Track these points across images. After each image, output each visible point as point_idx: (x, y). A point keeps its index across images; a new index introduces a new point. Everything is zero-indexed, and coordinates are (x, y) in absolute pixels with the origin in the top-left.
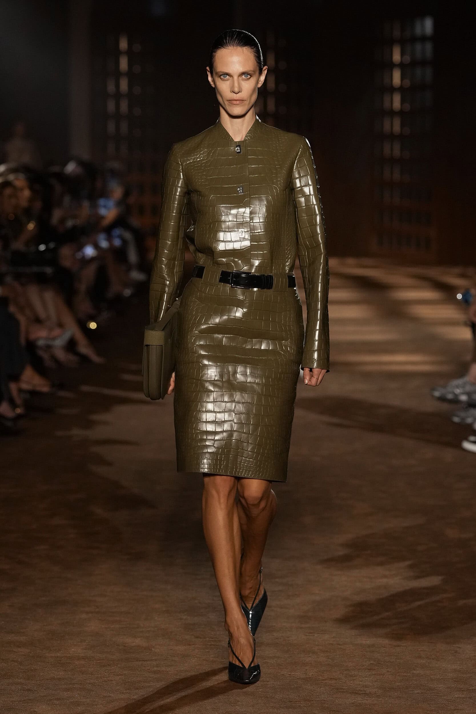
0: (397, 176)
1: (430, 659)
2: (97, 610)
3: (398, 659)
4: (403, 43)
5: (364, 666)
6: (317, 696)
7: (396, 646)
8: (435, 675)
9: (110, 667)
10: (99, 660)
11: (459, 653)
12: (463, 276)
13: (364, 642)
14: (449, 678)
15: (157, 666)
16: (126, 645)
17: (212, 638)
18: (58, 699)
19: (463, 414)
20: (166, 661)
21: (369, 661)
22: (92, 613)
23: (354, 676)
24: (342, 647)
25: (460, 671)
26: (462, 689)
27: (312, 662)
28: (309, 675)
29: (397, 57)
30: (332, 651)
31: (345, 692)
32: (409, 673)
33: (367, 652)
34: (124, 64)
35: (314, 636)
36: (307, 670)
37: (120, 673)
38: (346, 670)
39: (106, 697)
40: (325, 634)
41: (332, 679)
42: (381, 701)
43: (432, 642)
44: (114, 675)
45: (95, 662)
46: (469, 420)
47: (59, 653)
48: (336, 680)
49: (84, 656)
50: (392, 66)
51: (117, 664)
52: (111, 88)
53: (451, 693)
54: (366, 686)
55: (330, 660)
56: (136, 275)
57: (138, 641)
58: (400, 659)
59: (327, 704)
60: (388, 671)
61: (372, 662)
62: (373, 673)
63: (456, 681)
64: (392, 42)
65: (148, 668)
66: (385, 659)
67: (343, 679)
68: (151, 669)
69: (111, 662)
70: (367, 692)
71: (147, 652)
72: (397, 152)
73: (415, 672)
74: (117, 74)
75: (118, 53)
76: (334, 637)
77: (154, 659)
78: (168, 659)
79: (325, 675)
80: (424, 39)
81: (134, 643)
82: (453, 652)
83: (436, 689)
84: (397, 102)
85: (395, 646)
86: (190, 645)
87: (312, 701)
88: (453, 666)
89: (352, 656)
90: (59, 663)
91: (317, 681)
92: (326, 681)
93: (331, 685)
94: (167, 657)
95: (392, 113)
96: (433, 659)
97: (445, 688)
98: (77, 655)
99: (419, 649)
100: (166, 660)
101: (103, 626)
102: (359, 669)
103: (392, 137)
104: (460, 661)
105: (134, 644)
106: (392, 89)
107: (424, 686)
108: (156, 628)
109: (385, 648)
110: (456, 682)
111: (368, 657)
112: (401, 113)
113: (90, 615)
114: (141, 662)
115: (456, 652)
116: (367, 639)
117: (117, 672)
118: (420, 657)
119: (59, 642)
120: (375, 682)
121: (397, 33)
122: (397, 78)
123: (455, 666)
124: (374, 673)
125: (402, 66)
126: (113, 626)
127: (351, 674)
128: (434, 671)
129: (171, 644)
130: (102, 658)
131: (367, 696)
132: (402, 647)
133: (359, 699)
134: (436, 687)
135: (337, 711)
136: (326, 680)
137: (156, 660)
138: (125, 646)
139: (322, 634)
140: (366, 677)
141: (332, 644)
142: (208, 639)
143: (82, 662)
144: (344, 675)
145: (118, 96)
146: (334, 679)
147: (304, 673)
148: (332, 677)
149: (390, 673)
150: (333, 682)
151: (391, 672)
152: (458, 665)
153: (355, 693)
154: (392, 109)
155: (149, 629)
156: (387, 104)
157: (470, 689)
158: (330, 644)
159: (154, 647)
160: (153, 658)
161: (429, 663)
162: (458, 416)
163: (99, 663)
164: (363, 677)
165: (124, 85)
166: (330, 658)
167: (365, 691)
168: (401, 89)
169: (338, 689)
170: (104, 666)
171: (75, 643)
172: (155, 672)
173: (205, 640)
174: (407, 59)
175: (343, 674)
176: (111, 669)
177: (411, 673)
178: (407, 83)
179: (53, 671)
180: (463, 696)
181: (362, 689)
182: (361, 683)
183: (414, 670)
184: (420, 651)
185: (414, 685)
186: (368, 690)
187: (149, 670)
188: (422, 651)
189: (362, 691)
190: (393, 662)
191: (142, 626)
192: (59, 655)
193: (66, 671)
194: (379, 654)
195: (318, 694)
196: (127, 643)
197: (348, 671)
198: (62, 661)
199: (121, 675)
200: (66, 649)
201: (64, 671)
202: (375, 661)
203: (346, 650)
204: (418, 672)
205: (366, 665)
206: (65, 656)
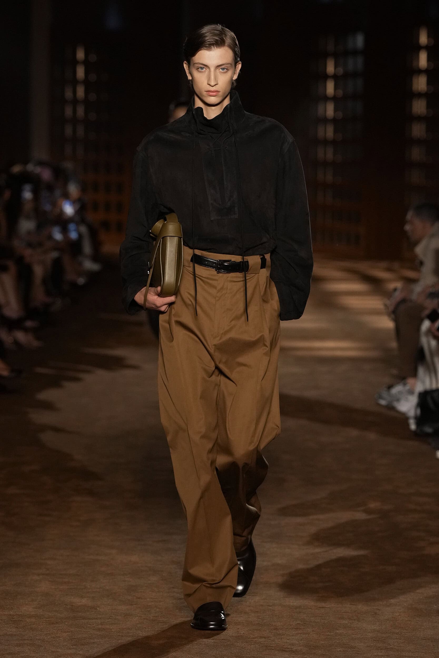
0: (329, 178)
1: (352, 620)
2: (48, 572)
3: (323, 620)
4: (336, 56)
5: (291, 625)
6: (247, 653)
7: (321, 607)
8: (356, 635)
9: (58, 625)
10: (47, 618)
11: (378, 615)
12: (389, 270)
13: (292, 604)
14: (369, 638)
15: (102, 624)
16: (74, 604)
17: (152, 599)
21: (296, 621)
22: (43, 574)
23: (282, 634)
24: (271, 608)
25: (379, 631)
26: (381, 647)
27: (244, 622)
28: (241, 634)
29: (330, 68)
30: (262, 611)
31: (273, 649)
32: (332, 633)
33: (294, 613)
34: (81, 72)
36: (238, 629)
37: (67, 630)
38: (275, 629)
39: (54, 652)
41: (261, 637)
43: (354, 605)
44: (62, 632)
45: (44, 620)
47: (12, 611)
48: (265, 638)
50: (325, 77)
51: (65, 622)
52: (69, 94)
53: (370, 651)
54: (293, 644)
55: (260, 620)
56: (89, 265)
57: (84, 601)
58: (325, 619)
60: (313, 631)
61: (298, 622)
64: (326, 56)
65: (93, 626)
66: (310, 620)
67: (272, 638)
68: (96, 627)
69: (59, 621)
70: (293, 650)
72: (330, 155)
73: (338, 632)
74: (75, 82)
75: (75, 63)
76: (264, 599)
77: (99, 618)
78: (112, 617)
79: (255, 633)
80: (355, 52)
82: (373, 613)
83: (357, 647)
84: (330, 110)
85: (319, 608)
86: (132, 605)
88: (373, 627)
89: (280, 616)
90: (12, 621)
91: (248, 638)
93: (261, 643)
95: (325, 120)
96: (354, 620)
97: (365, 646)
98: (28, 613)
99: (342, 610)
100: (110, 618)
101: (53, 587)
102: (287, 629)
103: (325, 142)
104: (379, 622)
105: (81, 603)
106: (326, 99)
107: (345, 644)
108: (101, 589)
109: (311, 610)
110: (375, 641)
111: (295, 617)
112: (334, 121)
113: (41, 577)
114: (87, 620)
115: (376, 614)
116: (295, 601)
117: (65, 629)
118: (342, 618)
119: (11, 601)
120: (301, 640)
121: (331, 47)
122: (330, 88)
124: (300, 632)
125: (335, 77)
126: (61, 587)
127: (279, 632)
128: (356, 631)
129: (115, 604)
130: (51, 616)
131: (293, 653)
132: (326, 609)
134: (357, 645)
136: (255, 638)
137: (100, 619)
138: (72, 606)
139: (253, 595)
140: (293, 636)
141: (262, 605)
142: (148, 599)
143: (33, 620)
145: (75, 102)
146: (263, 637)
147: (236, 631)
150: (263, 639)
151: (315, 631)
152: (378, 626)
154: (325, 115)
155: (95, 590)
156: (321, 111)
157: (388, 647)
158: (260, 605)
159: (99, 607)
161: (351, 623)
163: (49, 621)
164: (290, 636)
165: (81, 92)
166: (260, 618)
167: (292, 649)
168: (334, 99)
169: (266, 646)
170: (53, 623)
171: (27, 603)
172: (99, 630)
173: (146, 600)
174: (341, 71)
175: (272, 633)
177: (334, 633)
178: (340, 93)
179: (6, 628)
181: (289, 647)
182: (288, 641)
183: (337, 630)
184: (343, 612)
185: (337, 644)
186: (294, 648)
187: (94, 627)
188: (345, 612)
189: (289, 648)
190: (318, 622)
191: (89, 587)
192: (11, 613)
193: (17, 627)
194: (305, 615)
195: (248, 651)
196: (75, 603)
197: (276, 630)
198: (14, 619)
199: (68, 632)
200: (18, 608)
201: (16, 628)
202: (301, 621)
203: (275, 611)
204: (341, 631)
205: (292, 625)
206: (17, 614)
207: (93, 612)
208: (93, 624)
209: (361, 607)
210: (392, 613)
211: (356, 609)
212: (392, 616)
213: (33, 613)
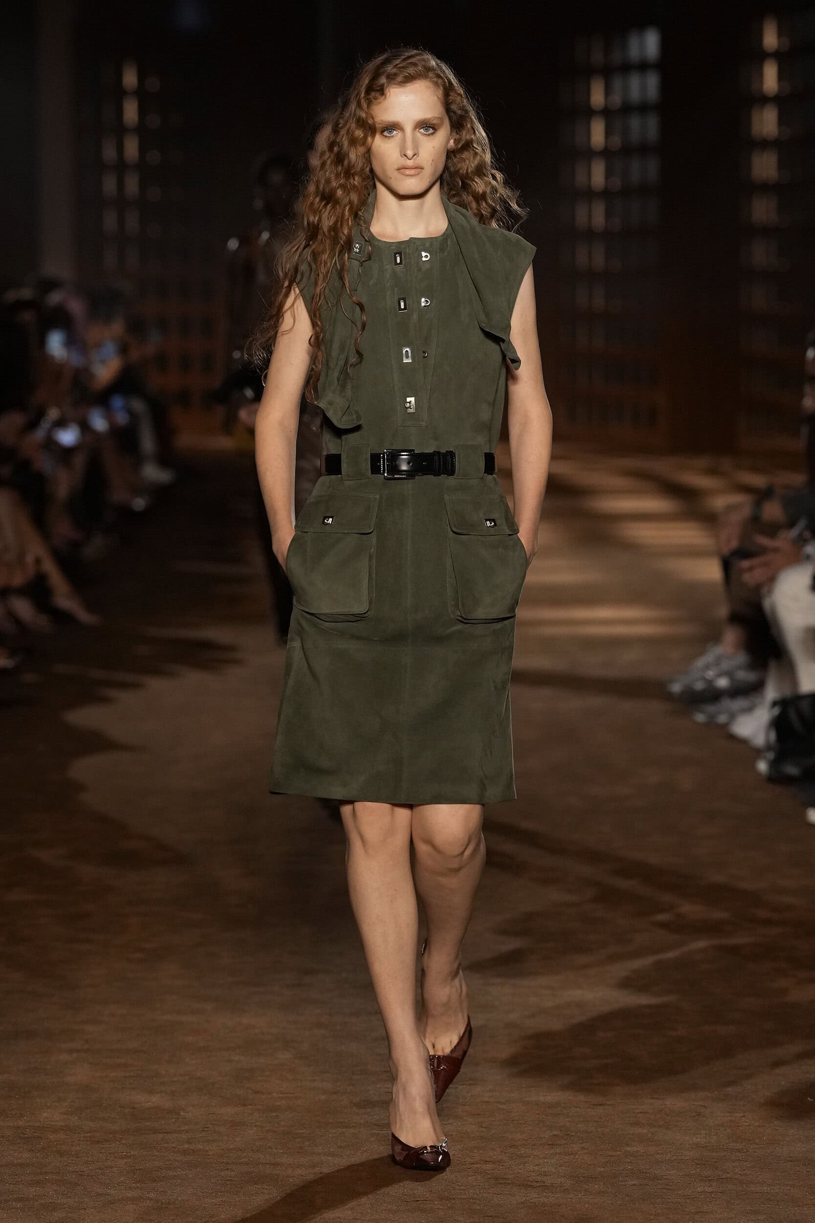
0: (599, 302)
1: (655, 1126)
2: (86, 1047)
3: (600, 1127)
4: (607, 74)
5: (541, 1138)
6: (461, 1191)
7: (597, 1105)
8: (662, 1154)
9: (109, 1144)
10: (89, 1133)
11: (705, 1117)
12: (712, 472)
13: (542, 1099)
14: (688, 1160)
15: (189, 1142)
16: (136, 1106)
17: (283, 1094)
18: (19, 1200)
19: (711, 708)
20: (204, 1133)
21: (551, 1130)
22: (78, 1051)
23: (524, 1156)
24: (504, 1106)
25: (706, 1146)
26: (710, 1177)
29: (597, 97)
30: (487, 1113)
31: (510, 1184)
32: (618, 1151)
33: (547, 1116)
34: (131, 112)
35: (456, 1088)
37: (125, 1154)
38: (511, 1147)
39: (101, 1194)
40: (476, 1084)
41: (486, 1161)
42: (571, 1198)
43: (658, 1099)
44: (115, 1157)
45: (82, 1135)
46: (722, 719)
47: (21, 1121)
48: (494, 1163)
49: (63, 1124)
50: (589, 113)
51: (120, 1138)
52: (109, 153)
53: (690, 1183)
54: (545, 1174)
55: (484, 1130)
56: (153, 473)
57: (155, 1100)
58: (605, 1127)
59: (479, 1205)
60: (583, 1148)
61: (555, 1133)
62: (558, 1150)
63: (699, 1164)
64: (588, 73)
65: (173, 1145)
66: (578, 1128)
67: (506, 1162)
68: (178, 1147)
69: (111, 1136)
70: (546, 1184)
71: (173, 1118)
72: (599, 260)
73: (629, 1149)
74: (120, 131)
75: (120, 93)
76: (490, 1091)
77: (183, 1130)
78: (206, 1129)
79: (475, 1155)
80: (643, 66)
81: (149, 1102)
82: (694, 1114)
83: (666, 1177)
84: (598, 175)
85: (594, 1105)
86: (245, 1105)
87: (454, 1199)
88: (695, 1139)
89: (521, 1122)
90: (21, 1138)
91: (463, 1165)
92: (478, 1166)
93: (486, 1172)
94: (207, 1126)
95: (589, 194)
96: (660, 1126)
97: (680, 1175)
98: (52, 1123)
99: (637, 1109)
100: (204, 1131)
101: (97, 1074)
102: (534, 1145)
103: (590, 235)
104: (706, 1130)
105: (149, 1104)
106: (589, 154)
107: (643, 1172)
108: (187, 1077)
109: (578, 1109)
110: (699, 1166)
111: (548, 1123)
112: (606, 194)
113: (75, 1055)
114: (161, 1136)
115: (699, 1114)
116: (548, 1094)
117: (121, 1152)
118: (637, 1124)
119: (20, 1102)
120: (561, 1166)
121: (598, 58)
122: (597, 134)
123: (697, 1138)
124: (558, 1152)
125: (607, 113)
126: (112, 1075)
127: (519, 1152)
128: (662, 1147)
129: (213, 1104)
130: (95, 1129)
131: (546, 1191)
132: (606, 1107)
133: (533, 1196)
134: (664, 1174)
135: (496, 1216)
136: (476, 1163)
137: (187, 1131)
138: (134, 1108)
139: (470, 1084)
140: (545, 1158)
141: (487, 1102)
142: (275, 1095)
143: (61, 1136)
144: (507, 1155)
145: (121, 167)
146: (490, 1162)
148: (488, 1159)
149: (586, 1151)
150: (489, 1166)
151: (587, 1149)
152: (703, 1137)
153: (527, 1185)
154: (590, 187)
155: (175, 1079)
156: (580, 178)
157: (724, 1177)
158: (484, 1102)
159: (183, 1109)
160: (182, 1128)
161: (652, 1133)
162: (702, 712)
163: (91, 1137)
164: (541, 1158)
165: (132, 148)
166: (484, 1126)
167: (544, 1182)
168: (606, 153)
169: (497, 1179)
170: (98, 1142)
171: (49, 1104)
172: (185, 1152)
173: (270, 1097)
174: (616, 100)
175: (506, 1153)
176: (109, 1147)
177: (621, 1152)
178: (616, 142)
179: (11, 1152)
180: (710, 1189)
181: (539, 1179)
182: (536, 1168)
183: (627, 1145)
184: (638, 1113)
185: (627, 1172)
186: (548, 1181)
187: (175, 1148)
188: (641, 1113)
189: (538, 1182)
190: (592, 1132)
191: (163, 1072)
192: (21, 1123)
193: (33, 1151)
194: (567, 1120)
195: (462, 1188)
196: (138, 1103)
197: (514, 1148)
198: (26, 1134)
199: (127, 1157)
200: (33, 1114)
201: (29, 1151)
202: (561, 1131)
203: (511, 1112)
204: (635, 1149)
205: (545, 1138)
206: (32, 1126)
207: (173, 1120)
208: (174, 1143)
209: (674, 1103)
210: (730, 1112)
211: (664, 1106)
212: (730, 1118)
213: (62, 1124)
